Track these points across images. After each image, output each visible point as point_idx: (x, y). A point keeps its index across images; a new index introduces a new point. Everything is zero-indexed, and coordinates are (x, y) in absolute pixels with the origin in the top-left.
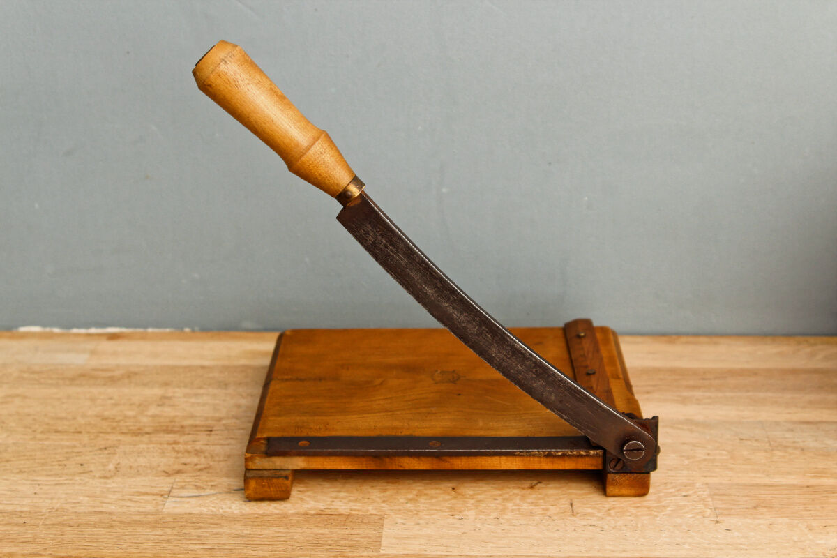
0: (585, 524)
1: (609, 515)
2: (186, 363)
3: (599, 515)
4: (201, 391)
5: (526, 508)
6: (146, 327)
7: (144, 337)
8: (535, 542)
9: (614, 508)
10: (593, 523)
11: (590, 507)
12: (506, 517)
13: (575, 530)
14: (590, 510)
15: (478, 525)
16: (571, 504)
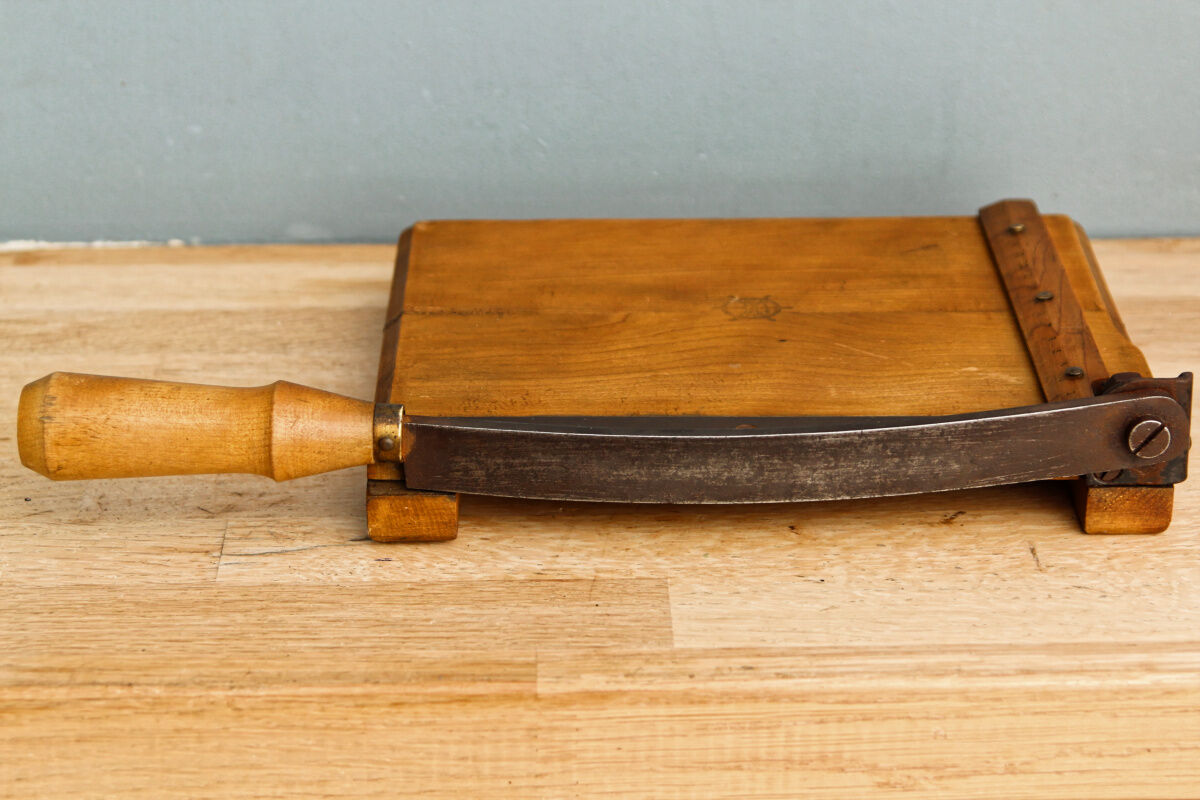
0: (1067, 584)
1: (1112, 568)
2: (190, 305)
3: (1092, 568)
4: (237, 358)
5: (945, 559)
6: (90, 239)
7: (90, 258)
8: (976, 619)
9: (1117, 556)
10: (1083, 584)
11: (1071, 555)
12: (909, 576)
13: (1050, 596)
14: (1071, 561)
15: (858, 593)
16: (1033, 551)
